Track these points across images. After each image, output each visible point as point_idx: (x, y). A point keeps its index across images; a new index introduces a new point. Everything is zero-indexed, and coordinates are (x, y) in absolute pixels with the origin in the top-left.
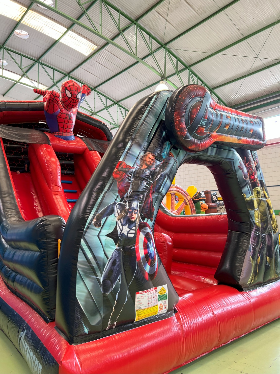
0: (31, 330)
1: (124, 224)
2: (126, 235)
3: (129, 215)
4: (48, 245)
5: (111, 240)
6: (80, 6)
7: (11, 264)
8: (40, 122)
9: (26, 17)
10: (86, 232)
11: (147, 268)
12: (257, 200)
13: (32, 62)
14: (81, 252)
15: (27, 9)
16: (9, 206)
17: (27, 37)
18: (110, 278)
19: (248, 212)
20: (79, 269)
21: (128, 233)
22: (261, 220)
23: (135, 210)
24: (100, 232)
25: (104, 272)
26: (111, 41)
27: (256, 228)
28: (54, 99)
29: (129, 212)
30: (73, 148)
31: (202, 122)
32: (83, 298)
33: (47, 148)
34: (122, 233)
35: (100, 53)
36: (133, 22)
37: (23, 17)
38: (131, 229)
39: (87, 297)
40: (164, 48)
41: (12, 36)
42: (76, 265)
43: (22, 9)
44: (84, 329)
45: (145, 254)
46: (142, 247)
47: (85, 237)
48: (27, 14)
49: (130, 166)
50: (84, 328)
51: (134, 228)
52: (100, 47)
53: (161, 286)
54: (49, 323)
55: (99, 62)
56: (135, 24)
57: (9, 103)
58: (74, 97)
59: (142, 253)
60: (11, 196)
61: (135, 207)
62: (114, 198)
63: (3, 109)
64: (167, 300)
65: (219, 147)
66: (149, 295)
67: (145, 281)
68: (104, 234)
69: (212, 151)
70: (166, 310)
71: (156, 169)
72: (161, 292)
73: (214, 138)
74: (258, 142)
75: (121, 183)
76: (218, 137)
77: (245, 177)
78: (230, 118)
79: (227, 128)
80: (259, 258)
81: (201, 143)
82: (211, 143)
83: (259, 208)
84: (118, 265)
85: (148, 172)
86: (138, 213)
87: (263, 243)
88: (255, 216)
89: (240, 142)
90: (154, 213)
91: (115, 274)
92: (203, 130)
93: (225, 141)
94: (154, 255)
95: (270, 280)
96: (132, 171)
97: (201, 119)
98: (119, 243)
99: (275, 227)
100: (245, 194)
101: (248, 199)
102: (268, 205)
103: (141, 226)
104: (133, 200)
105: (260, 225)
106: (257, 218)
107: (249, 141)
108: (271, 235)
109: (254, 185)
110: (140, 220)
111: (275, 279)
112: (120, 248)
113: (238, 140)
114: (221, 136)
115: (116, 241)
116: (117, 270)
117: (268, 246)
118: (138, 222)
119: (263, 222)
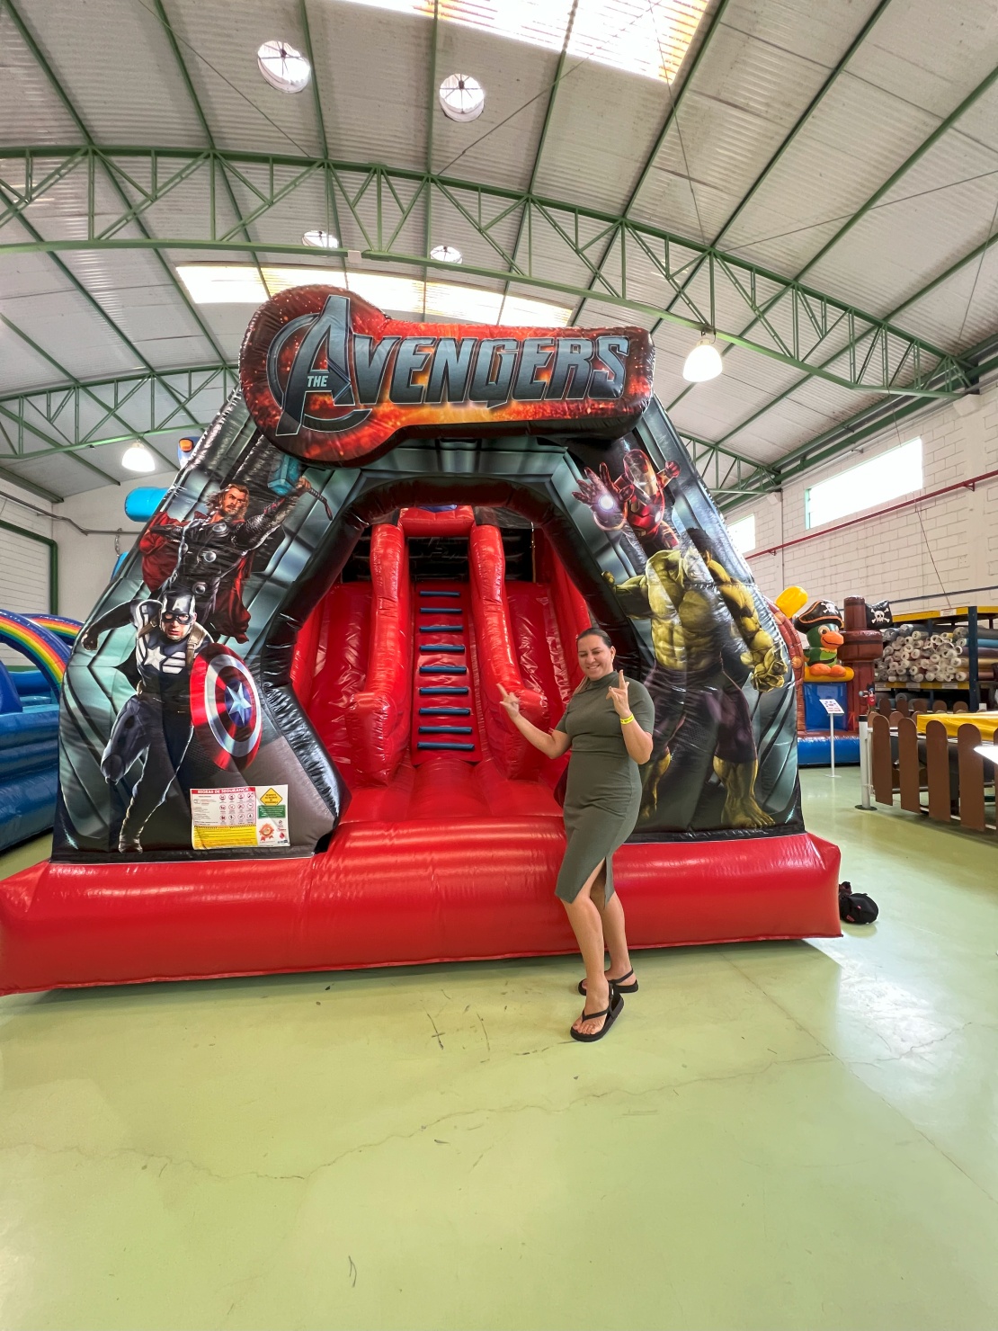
1: (151, 644)
2: (158, 668)
3: (163, 626)
9: (427, 298)
10: (72, 658)
11: (228, 744)
12: (667, 590)
15: (422, 283)
18: (120, 751)
19: (630, 625)
21: (162, 664)
22: (688, 648)
23: (183, 615)
24: (94, 659)
25: (112, 739)
27: (658, 672)
29: (165, 620)
31: (313, 380)
32: (66, 782)
34: (146, 663)
36: (617, 222)
37: (425, 300)
38: (169, 656)
39: (71, 781)
40: (711, 254)
44: (66, 839)
45: (218, 711)
46: (213, 697)
47: (69, 668)
48: (427, 292)
49: (176, 520)
50: (66, 836)
51: (181, 655)
52: (576, 310)
53: (268, 787)
56: (623, 224)
59: (211, 711)
61: (182, 610)
62: (133, 591)
64: (285, 821)
65: (483, 446)
66: (223, 799)
67: (214, 768)
68: (108, 666)
69: (458, 462)
70: (286, 841)
71: (252, 520)
72: (269, 800)
73: (390, 419)
74: (590, 405)
75: (151, 559)
76: (405, 415)
77: (602, 523)
78: (433, 350)
79: (423, 382)
80: (669, 757)
81: (340, 440)
82: (382, 435)
83: (678, 612)
84: (140, 728)
85: (223, 529)
86: (193, 621)
87: (688, 716)
88: (653, 634)
89: (504, 416)
90: (251, 624)
91: (129, 745)
92: (328, 402)
93: (438, 423)
94: (248, 716)
95: (729, 828)
96: (182, 531)
97: (309, 373)
98: (142, 684)
99: (766, 671)
100: (612, 573)
101: (624, 586)
102: (731, 603)
103: (212, 653)
104: (177, 595)
105: (680, 664)
106: (666, 641)
107: (544, 410)
108: (739, 693)
109: (653, 543)
110: (207, 638)
111: (758, 827)
112: (148, 695)
113: (493, 411)
114: (413, 410)
115: (134, 679)
116: (137, 737)
117: (722, 728)
118: (196, 642)
119: (693, 656)
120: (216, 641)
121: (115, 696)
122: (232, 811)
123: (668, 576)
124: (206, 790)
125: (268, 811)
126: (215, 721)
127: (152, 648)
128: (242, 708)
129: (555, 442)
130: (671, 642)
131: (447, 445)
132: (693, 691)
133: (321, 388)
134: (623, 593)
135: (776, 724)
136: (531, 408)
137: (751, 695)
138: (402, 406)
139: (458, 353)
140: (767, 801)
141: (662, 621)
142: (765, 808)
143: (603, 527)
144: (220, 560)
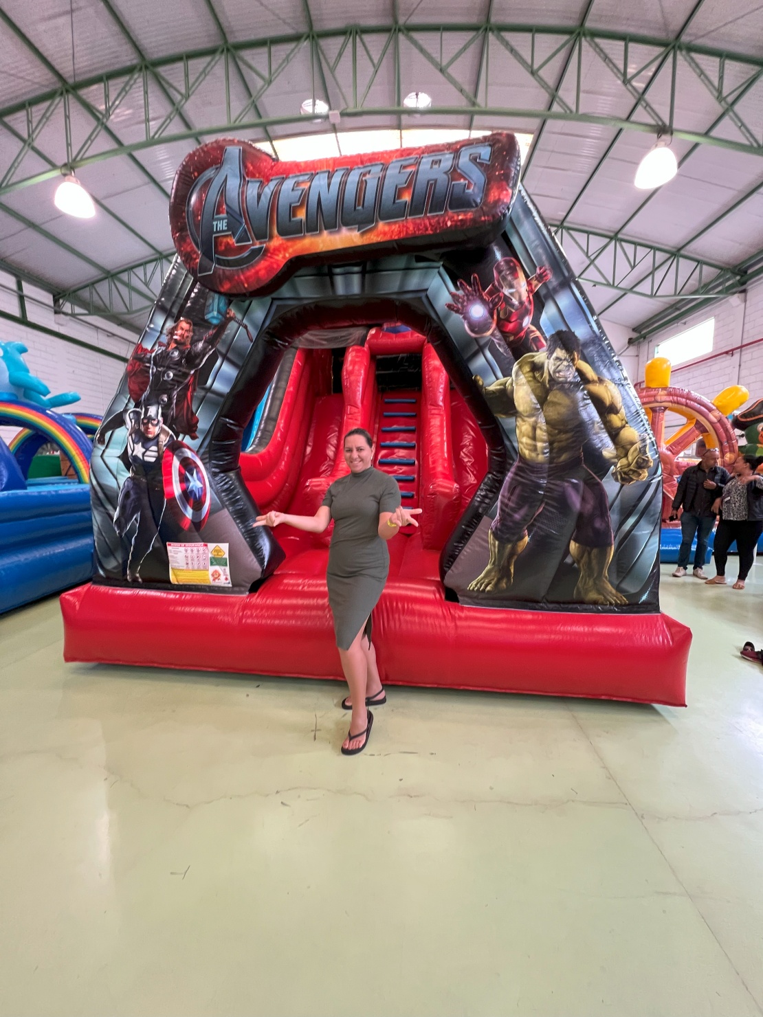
1: (136, 441)
2: (141, 458)
3: (142, 428)
5: (121, 464)
11: (189, 513)
12: (532, 390)
18: (123, 515)
19: (498, 423)
21: (143, 454)
22: (551, 443)
23: (154, 420)
24: (104, 451)
25: (119, 505)
27: (520, 464)
29: (144, 424)
31: (217, 225)
34: (134, 454)
38: (147, 449)
40: (675, 48)
43: (396, 133)
45: (182, 489)
46: (178, 479)
49: (146, 350)
51: (155, 448)
53: (216, 544)
56: (584, 34)
59: (177, 490)
61: (153, 416)
62: (124, 403)
64: (228, 569)
65: (368, 268)
66: (186, 551)
67: (180, 529)
68: (112, 455)
69: (348, 285)
70: (229, 583)
71: (196, 346)
72: (216, 553)
73: (280, 251)
74: (452, 218)
75: (133, 378)
76: (292, 247)
77: (472, 331)
78: (309, 184)
79: (301, 215)
80: (527, 539)
81: (243, 274)
82: (275, 266)
83: (543, 410)
84: (133, 500)
85: (176, 354)
86: (161, 424)
87: (547, 504)
88: (517, 431)
89: (373, 238)
90: (199, 425)
91: (129, 511)
92: (231, 243)
93: (319, 251)
94: (200, 493)
95: (582, 602)
96: (151, 356)
97: (213, 219)
98: (132, 469)
99: (629, 465)
100: (481, 376)
101: (492, 388)
102: (597, 401)
103: (175, 447)
104: (151, 405)
105: (541, 458)
106: (529, 437)
107: (407, 228)
108: (599, 484)
109: (519, 347)
110: (171, 436)
111: (611, 604)
112: (138, 477)
113: (363, 234)
114: (298, 241)
115: (128, 466)
116: (132, 505)
117: (581, 515)
118: (164, 439)
119: (555, 451)
120: (177, 438)
121: (119, 477)
122: (193, 560)
123: (534, 377)
124: (176, 544)
125: (215, 561)
126: (180, 496)
127: (137, 443)
128: (196, 487)
129: (430, 257)
130: (534, 438)
131: (338, 270)
132: (552, 482)
133: (223, 231)
134: (491, 394)
135: (636, 514)
136: (395, 228)
137: (611, 487)
138: (288, 240)
139: (329, 185)
140: (621, 582)
141: (526, 419)
142: (618, 589)
143: (473, 335)
144: (176, 378)
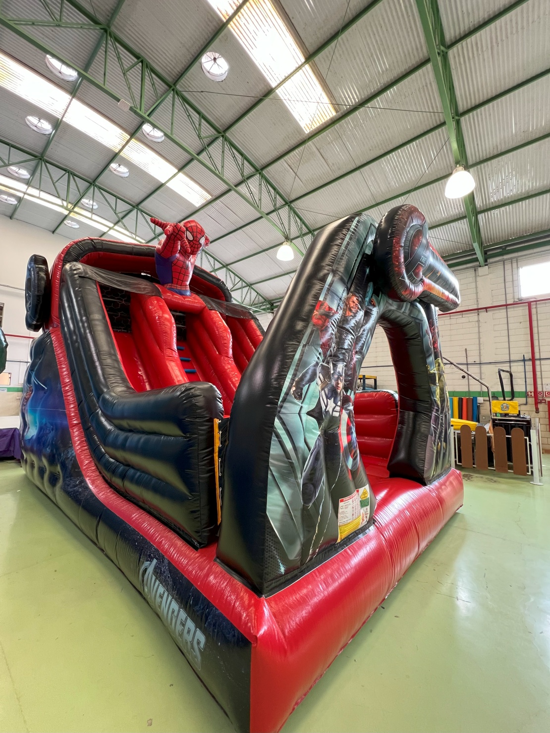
0: (166, 561)
1: (329, 396)
2: (331, 413)
3: (334, 383)
4: (199, 427)
5: (313, 421)
6: (200, 139)
7: (120, 454)
8: (142, 274)
9: (127, 147)
10: (281, 407)
11: (350, 463)
12: (438, 374)
13: (130, 207)
14: (275, 440)
15: (129, 137)
16: (111, 371)
17: (127, 175)
18: (312, 481)
19: (430, 388)
20: (271, 468)
21: (333, 410)
23: (341, 376)
24: (301, 407)
25: (305, 471)
26: (234, 187)
27: (437, 408)
28: (177, 234)
29: (334, 378)
30: (189, 305)
31: (423, 258)
32: (278, 517)
33: (158, 301)
34: (326, 411)
35: (214, 204)
36: (257, 170)
37: (124, 147)
38: (336, 405)
39: (283, 515)
40: (289, 206)
41: (106, 171)
42: (268, 461)
43: (124, 135)
44: (279, 568)
45: (347, 442)
46: (345, 432)
47: (282, 416)
48: (129, 144)
49: (334, 310)
50: (280, 565)
51: (339, 403)
52: (214, 197)
53: (364, 487)
54: (199, 550)
55: (210, 215)
56: (260, 173)
57: (107, 242)
58: (196, 241)
59: (344, 441)
60: (114, 358)
61: (341, 372)
62: (316, 356)
63: (99, 248)
64: (368, 507)
66: (353, 501)
70: (366, 521)
72: (364, 496)
75: (324, 333)
86: (343, 380)
88: (436, 393)
92: (421, 271)
98: (323, 425)
100: (430, 366)
101: (431, 372)
104: (338, 361)
109: (437, 355)
115: (319, 422)
121: (308, 436)
122: (355, 509)
124: (347, 498)
125: (363, 503)
127: (330, 399)
134: (431, 375)
143: (430, 346)
